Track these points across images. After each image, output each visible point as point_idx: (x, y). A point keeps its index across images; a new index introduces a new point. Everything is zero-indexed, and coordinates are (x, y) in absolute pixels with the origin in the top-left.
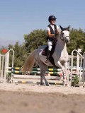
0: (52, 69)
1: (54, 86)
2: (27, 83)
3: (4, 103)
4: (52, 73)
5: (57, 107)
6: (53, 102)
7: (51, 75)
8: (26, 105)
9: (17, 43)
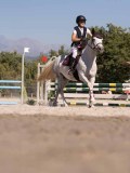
0: (114, 84)
1: (117, 108)
2: (78, 104)
3: (47, 132)
4: (114, 89)
5: (123, 135)
6: (117, 128)
7: (113, 92)
8: (78, 133)
9: (62, 47)
